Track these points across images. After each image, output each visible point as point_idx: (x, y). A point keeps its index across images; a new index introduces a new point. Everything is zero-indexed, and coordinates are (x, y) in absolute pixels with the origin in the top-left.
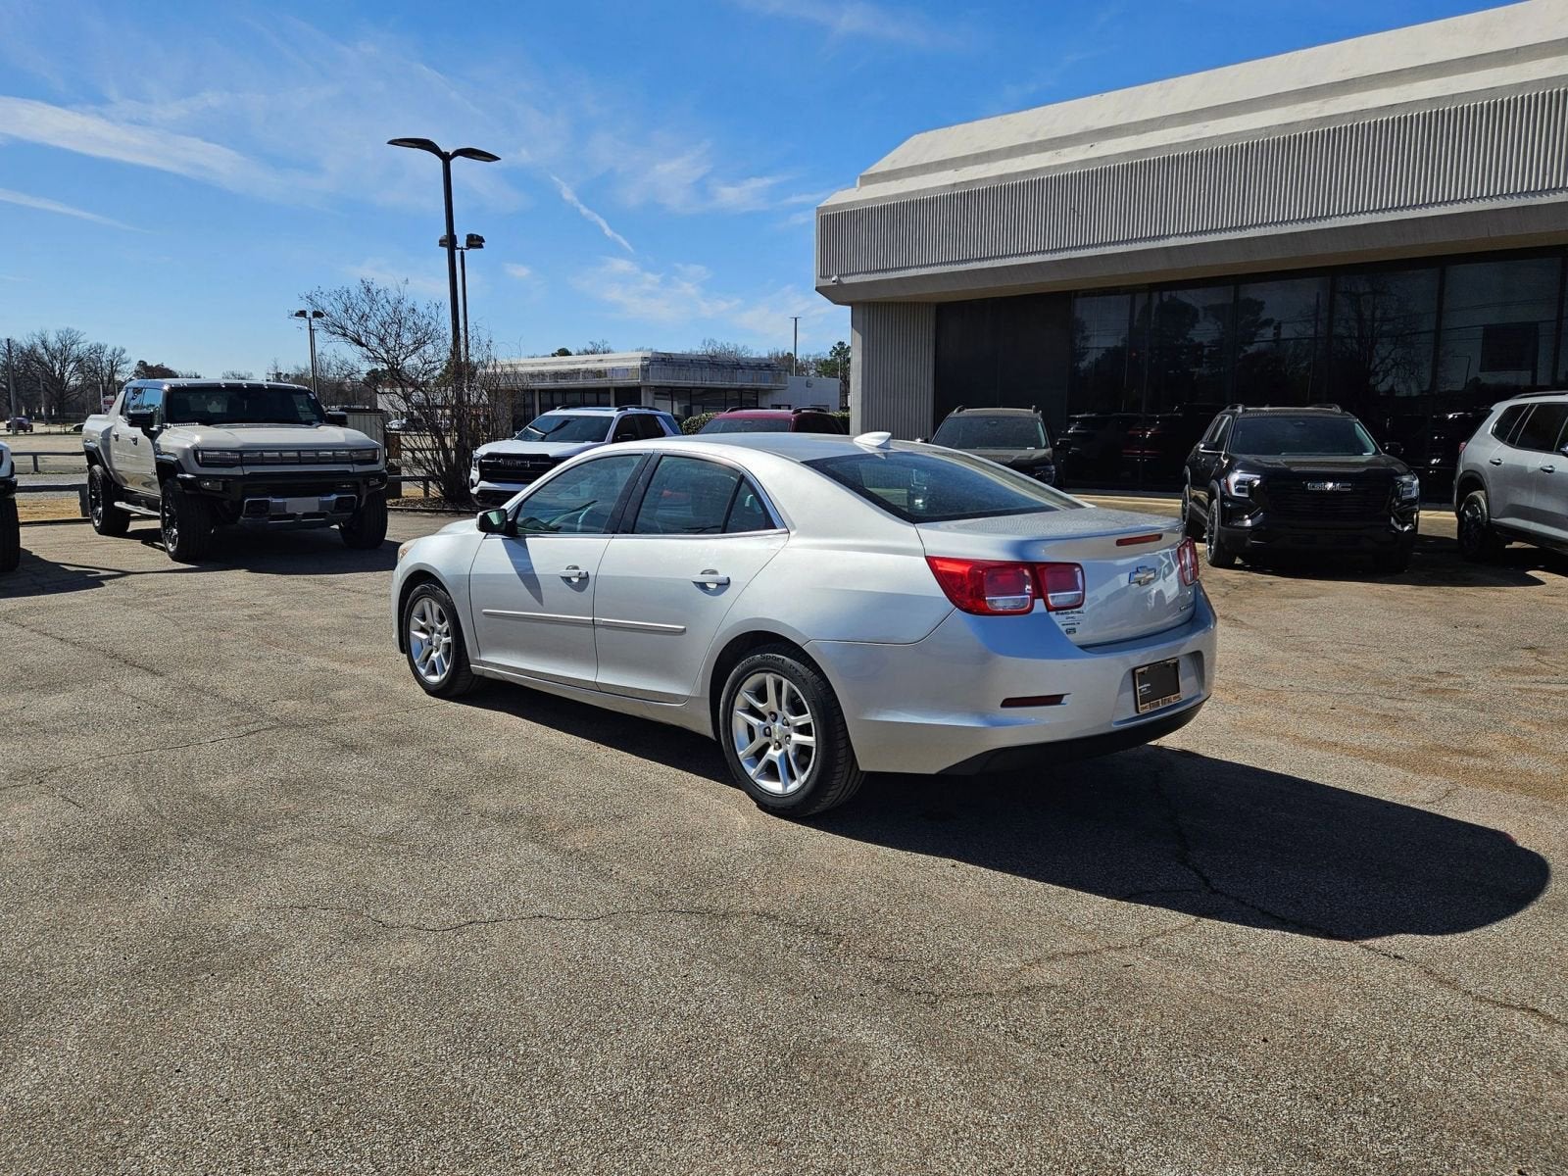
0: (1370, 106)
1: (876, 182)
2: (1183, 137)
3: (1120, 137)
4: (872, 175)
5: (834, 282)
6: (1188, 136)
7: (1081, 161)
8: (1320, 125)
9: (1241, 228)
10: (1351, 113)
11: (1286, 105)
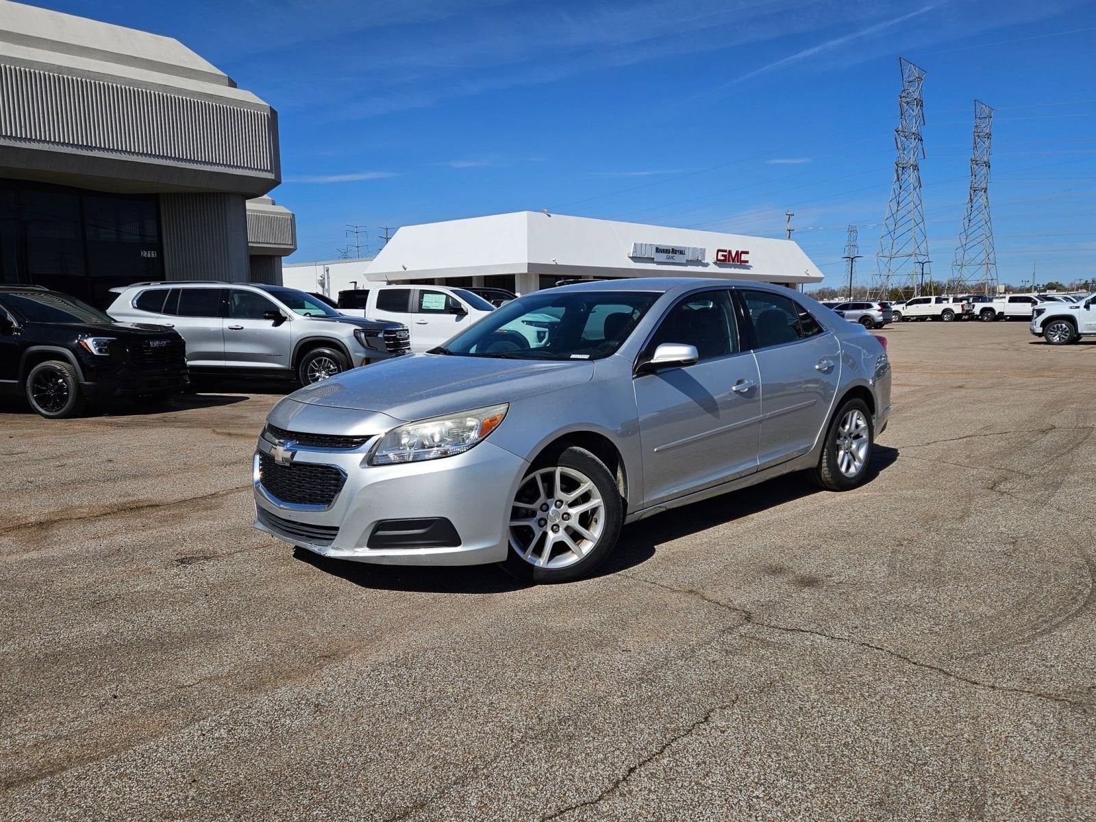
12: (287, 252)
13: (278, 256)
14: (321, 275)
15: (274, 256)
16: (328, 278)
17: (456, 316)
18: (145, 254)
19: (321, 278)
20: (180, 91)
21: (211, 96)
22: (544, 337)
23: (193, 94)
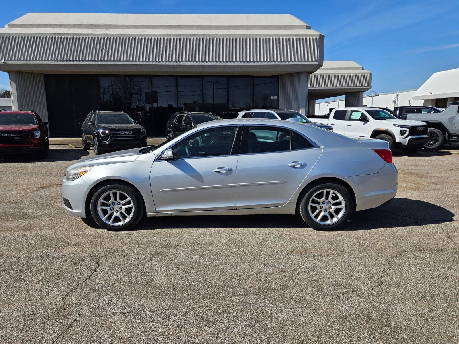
0: (189, 34)
1: (16, 27)
2: (138, 32)
3: (117, 28)
4: (14, 25)
5: (3, 62)
6: (139, 32)
7: (104, 34)
8: (177, 36)
9: (158, 62)
10: (184, 35)
11: (164, 29)
12: (366, 90)
13: (362, 92)
14: (394, 98)
15: (360, 92)
16: (398, 99)
17: (364, 122)
18: (272, 98)
19: (395, 100)
20: (283, 35)
21: (295, 35)
22: (405, 133)
23: (288, 35)
